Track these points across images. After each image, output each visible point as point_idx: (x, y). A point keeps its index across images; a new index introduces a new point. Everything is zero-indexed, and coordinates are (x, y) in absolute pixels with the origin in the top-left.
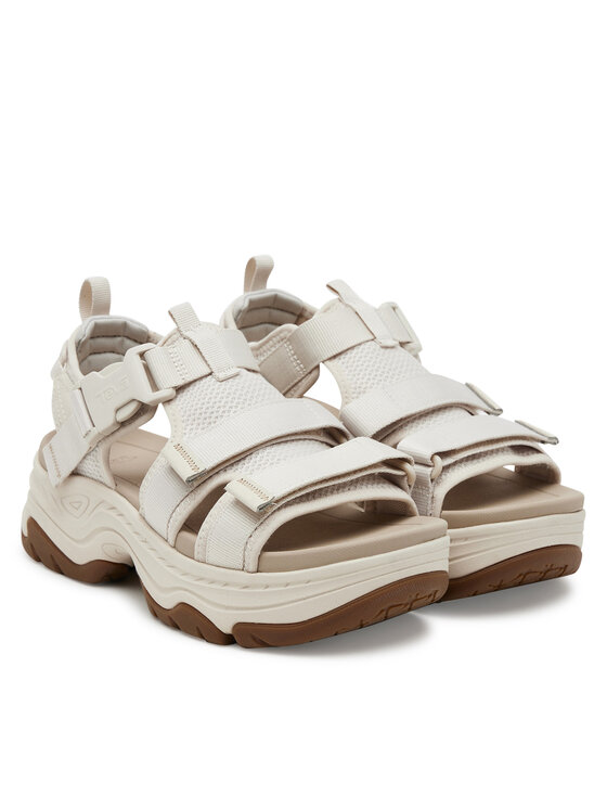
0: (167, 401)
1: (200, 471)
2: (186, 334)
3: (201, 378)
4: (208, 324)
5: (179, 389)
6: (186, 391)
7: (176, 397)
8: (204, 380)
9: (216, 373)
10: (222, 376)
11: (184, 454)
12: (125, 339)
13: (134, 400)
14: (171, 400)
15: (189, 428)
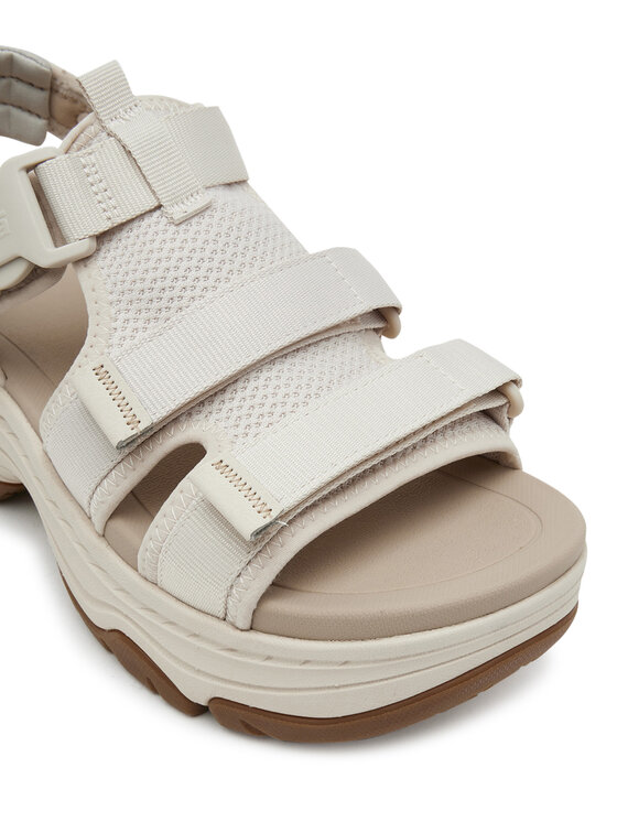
0: (83, 261)
1: (142, 427)
2: (112, 126)
3: (141, 217)
4: (151, 99)
5: (102, 238)
6: (115, 238)
7: (98, 250)
8: (147, 220)
9: (168, 209)
10: (177, 212)
11: (112, 387)
12: (14, 82)
13: (19, 258)
14: (88, 258)
15: (122, 316)
